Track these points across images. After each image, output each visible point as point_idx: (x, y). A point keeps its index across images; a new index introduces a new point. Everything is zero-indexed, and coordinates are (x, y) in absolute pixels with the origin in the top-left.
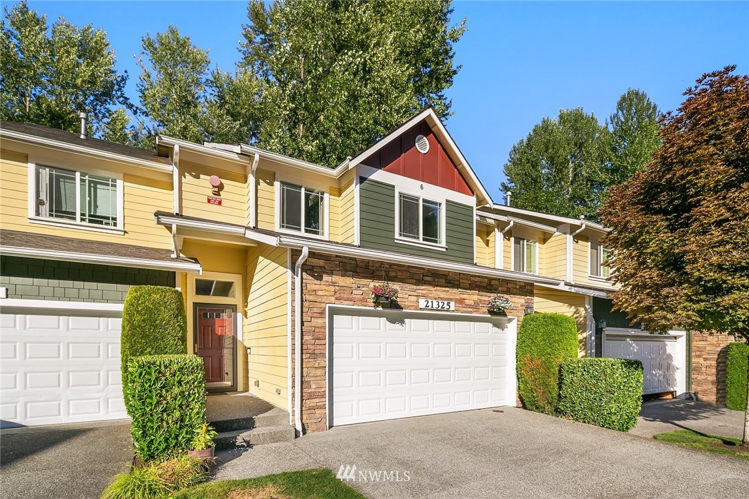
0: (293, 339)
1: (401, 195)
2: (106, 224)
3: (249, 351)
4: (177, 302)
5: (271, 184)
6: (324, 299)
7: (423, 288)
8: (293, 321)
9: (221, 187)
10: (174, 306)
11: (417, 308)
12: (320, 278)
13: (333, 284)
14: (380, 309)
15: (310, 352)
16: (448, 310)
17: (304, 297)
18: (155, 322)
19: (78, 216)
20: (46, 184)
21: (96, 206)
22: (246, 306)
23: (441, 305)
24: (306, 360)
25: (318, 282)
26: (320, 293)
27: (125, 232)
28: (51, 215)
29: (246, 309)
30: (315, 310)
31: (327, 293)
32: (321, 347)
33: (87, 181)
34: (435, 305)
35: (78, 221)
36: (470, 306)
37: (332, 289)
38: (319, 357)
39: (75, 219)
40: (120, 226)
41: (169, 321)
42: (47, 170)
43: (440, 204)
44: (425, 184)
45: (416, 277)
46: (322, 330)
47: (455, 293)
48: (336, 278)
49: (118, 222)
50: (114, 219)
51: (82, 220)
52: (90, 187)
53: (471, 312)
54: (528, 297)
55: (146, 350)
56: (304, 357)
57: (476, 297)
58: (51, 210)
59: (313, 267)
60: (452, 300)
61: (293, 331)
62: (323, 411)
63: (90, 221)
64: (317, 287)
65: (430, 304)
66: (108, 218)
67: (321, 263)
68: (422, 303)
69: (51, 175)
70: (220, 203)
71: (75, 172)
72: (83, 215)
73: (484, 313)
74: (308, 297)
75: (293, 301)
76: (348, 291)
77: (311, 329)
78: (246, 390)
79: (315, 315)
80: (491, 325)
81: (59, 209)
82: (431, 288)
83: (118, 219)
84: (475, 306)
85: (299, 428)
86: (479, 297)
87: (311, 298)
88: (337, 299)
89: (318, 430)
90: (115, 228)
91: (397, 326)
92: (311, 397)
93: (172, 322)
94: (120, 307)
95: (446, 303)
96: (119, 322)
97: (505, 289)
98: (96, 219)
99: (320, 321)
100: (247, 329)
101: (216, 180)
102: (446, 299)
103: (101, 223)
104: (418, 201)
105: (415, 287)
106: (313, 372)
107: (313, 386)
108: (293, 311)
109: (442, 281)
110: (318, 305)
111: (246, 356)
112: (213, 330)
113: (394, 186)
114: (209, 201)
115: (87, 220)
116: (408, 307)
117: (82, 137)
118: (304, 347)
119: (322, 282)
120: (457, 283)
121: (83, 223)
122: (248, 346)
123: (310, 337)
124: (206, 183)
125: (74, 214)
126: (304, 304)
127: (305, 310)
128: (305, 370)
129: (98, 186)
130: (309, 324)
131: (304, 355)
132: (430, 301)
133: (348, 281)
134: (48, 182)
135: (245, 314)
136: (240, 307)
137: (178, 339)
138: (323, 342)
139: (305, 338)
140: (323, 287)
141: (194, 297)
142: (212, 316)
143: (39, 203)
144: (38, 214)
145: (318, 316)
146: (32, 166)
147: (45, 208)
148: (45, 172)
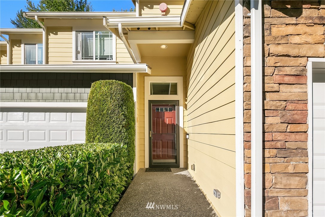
0: (247, 122)
2: (108, 59)
3: (187, 136)
4: (123, 93)
6: (303, 51)
8: (247, 92)
9: (167, 11)
10: (118, 96)
12: (296, 12)
15: (279, 145)
17: (266, 48)
18: (103, 111)
19: (94, 58)
20: (80, 42)
21: (104, 51)
22: (186, 101)
24: (271, 160)
25: (293, 20)
26: (296, 39)
27: (117, 63)
28: (82, 59)
29: (186, 103)
30: (288, 71)
31: (310, 39)
32: (298, 137)
33: (98, 36)
35: (94, 60)
38: (296, 155)
39: (92, 59)
40: (114, 60)
41: (114, 110)
42: (81, 33)
46: (300, 106)
49: (113, 57)
51: (96, 59)
52: (100, 40)
55: (96, 136)
56: (267, 155)
58: (82, 56)
61: (247, 109)
64: (290, 29)
66: (108, 56)
69: (82, 36)
71: (93, 32)
74: (273, 49)
75: (247, 56)
77: (279, 104)
78: (186, 168)
79: (287, 79)
81: (86, 55)
83: (113, 56)
87: (280, 49)
90: (111, 61)
93: (116, 112)
98: (103, 58)
99: (297, 89)
100: (187, 118)
101: (164, 6)
103: (105, 59)
106: (284, 181)
107: (284, 206)
108: (247, 75)
110: (293, 61)
111: (186, 140)
115: (99, 59)
118: (268, 137)
119: (301, 20)
121: (97, 60)
122: (188, 133)
123: (277, 120)
125: (93, 56)
126: (267, 60)
127: (268, 71)
129: (105, 38)
130: (275, 96)
131: (267, 151)
134: (81, 40)
135: (185, 107)
136: (181, 102)
137: (123, 127)
138: (302, 128)
139: (268, 120)
140: (301, 29)
141: (149, 96)
142: (162, 110)
143: (77, 52)
144: (77, 58)
145: (292, 80)
146: (74, 33)
147: (80, 56)
148: (80, 35)
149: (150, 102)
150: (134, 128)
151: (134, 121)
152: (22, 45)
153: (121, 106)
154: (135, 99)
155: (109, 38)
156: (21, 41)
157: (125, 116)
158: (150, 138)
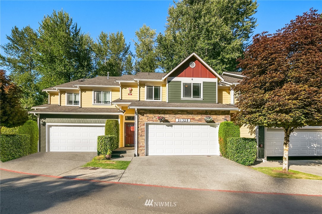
0: (136, 132)
1: (184, 84)
2: (108, 103)
5: (144, 87)
6: (144, 121)
7: (177, 115)
8: (136, 127)
9: (132, 90)
11: (175, 122)
12: (143, 115)
13: (147, 116)
14: (162, 123)
16: (187, 122)
19: (102, 102)
20: (96, 96)
21: (106, 99)
23: (184, 120)
27: (112, 105)
28: (97, 103)
30: (142, 124)
31: (145, 119)
32: (143, 134)
34: (182, 120)
36: (197, 120)
37: (147, 118)
38: (143, 136)
40: (111, 103)
43: (201, 84)
44: (193, 78)
45: (175, 112)
46: (144, 129)
47: (191, 116)
48: (148, 115)
50: (109, 102)
51: (103, 103)
52: (105, 94)
53: (198, 122)
54: (226, 115)
57: (200, 117)
59: (141, 112)
60: (189, 118)
62: (144, 151)
63: (105, 103)
64: (142, 118)
65: (180, 120)
66: (108, 102)
67: (144, 111)
68: (177, 120)
69: (97, 93)
70: (131, 95)
71: (101, 92)
72: (103, 102)
73: (204, 122)
74: (140, 121)
76: (152, 118)
80: (210, 126)
81: (98, 101)
82: (181, 115)
84: (200, 120)
85: (136, 154)
86: (201, 117)
88: (148, 121)
89: (142, 156)
91: (170, 127)
92: (141, 147)
93: (114, 128)
94: (104, 125)
95: (186, 120)
96: (104, 128)
97: (214, 113)
98: (106, 102)
99: (143, 127)
101: (130, 88)
102: (186, 118)
103: (107, 103)
104: (191, 84)
105: (174, 115)
106: (141, 140)
107: (141, 144)
108: (136, 124)
109: (186, 113)
110: (143, 123)
112: (130, 130)
113: (181, 81)
114: (129, 94)
116: (172, 122)
117: (108, 78)
118: (139, 134)
120: (191, 113)
121: (103, 104)
123: (140, 131)
124: (128, 90)
125: (101, 102)
127: (139, 124)
128: (139, 140)
129: (107, 94)
130: (140, 128)
131: (139, 136)
132: (180, 119)
133: (152, 115)
138: (144, 132)
140: (144, 118)
141: (124, 121)
142: (130, 126)
143: (95, 100)
144: (94, 103)
145: (143, 125)
146: (93, 92)
147: (96, 101)
148: (96, 93)
149: (125, 123)
150: (119, 132)
151: (119, 130)
152: (66, 94)
153: (115, 126)
154: (119, 123)
155: (109, 94)
156: (65, 91)
157: (116, 129)
158: (125, 136)
